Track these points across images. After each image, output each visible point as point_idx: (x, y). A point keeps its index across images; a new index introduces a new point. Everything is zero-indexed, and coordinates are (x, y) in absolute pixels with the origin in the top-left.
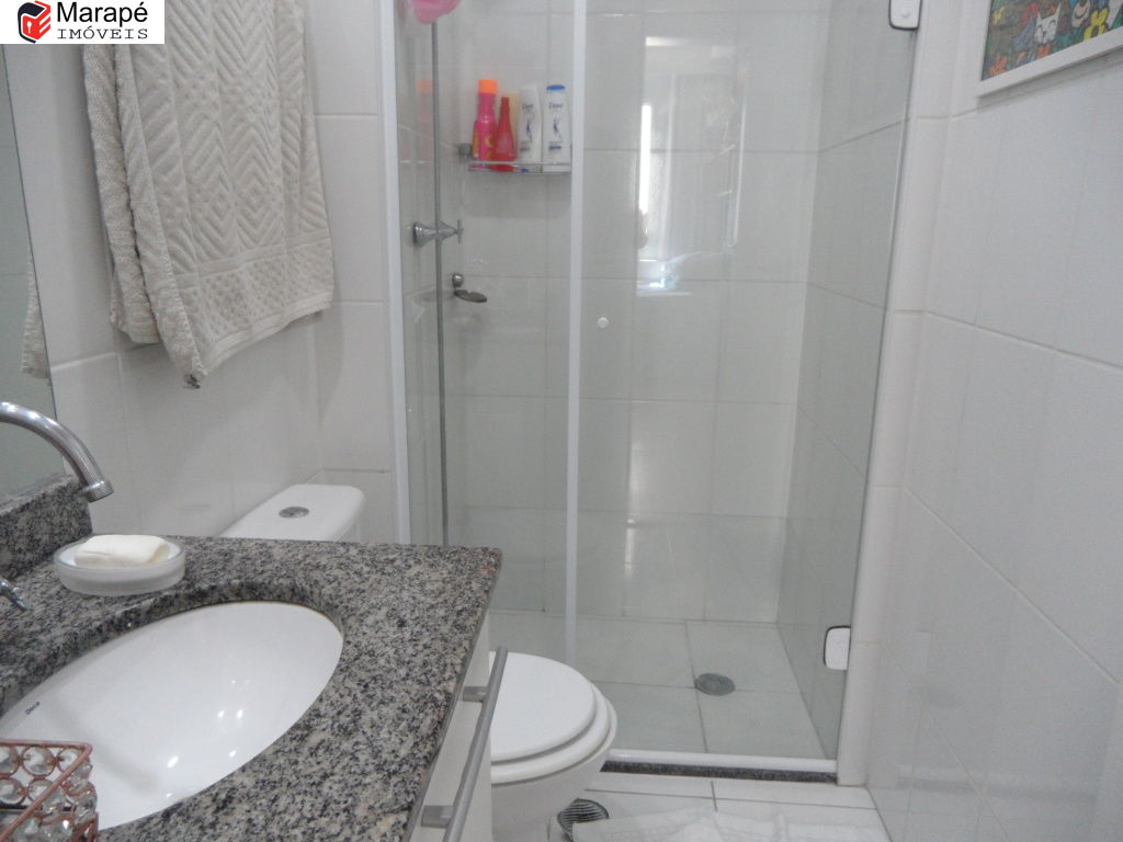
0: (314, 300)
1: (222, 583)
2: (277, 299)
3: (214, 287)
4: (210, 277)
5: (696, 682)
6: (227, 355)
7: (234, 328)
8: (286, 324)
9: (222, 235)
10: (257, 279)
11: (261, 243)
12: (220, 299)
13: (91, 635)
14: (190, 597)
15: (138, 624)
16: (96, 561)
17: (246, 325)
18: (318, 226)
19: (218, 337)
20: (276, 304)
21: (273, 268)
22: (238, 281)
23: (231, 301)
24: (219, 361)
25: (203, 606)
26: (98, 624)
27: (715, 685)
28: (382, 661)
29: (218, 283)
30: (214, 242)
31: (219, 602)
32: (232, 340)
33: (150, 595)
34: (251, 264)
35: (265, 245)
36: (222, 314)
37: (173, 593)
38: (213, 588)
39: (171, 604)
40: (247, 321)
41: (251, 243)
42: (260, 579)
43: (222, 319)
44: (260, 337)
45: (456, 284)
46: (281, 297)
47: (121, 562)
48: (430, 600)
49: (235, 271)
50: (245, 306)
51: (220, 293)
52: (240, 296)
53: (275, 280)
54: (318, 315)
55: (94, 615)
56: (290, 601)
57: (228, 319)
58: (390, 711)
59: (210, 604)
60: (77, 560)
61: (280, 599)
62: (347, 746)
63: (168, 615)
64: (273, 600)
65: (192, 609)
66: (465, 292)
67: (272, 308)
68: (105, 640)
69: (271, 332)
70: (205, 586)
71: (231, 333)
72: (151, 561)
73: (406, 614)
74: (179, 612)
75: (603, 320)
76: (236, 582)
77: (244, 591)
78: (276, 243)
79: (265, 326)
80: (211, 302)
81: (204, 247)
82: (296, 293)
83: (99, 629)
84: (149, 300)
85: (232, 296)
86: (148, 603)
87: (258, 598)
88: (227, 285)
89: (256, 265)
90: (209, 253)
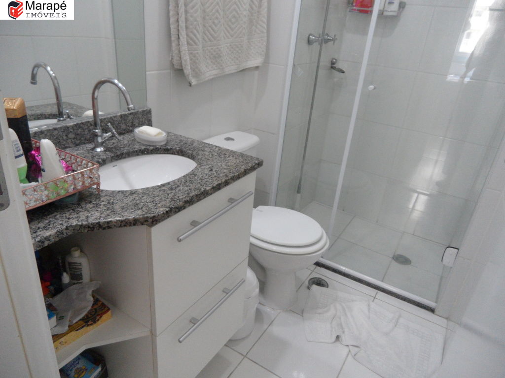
0: (256, 61)
1: (174, 148)
2: (237, 59)
3: (210, 52)
4: (208, 48)
5: (394, 256)
6: (211, 78)
7: (216, 68)
8: (241, 69)
9: (215, 32)
10: (230, 51)
11: (234, 37)
12: (212, 56)
13: (134, 152)
14: (164, 150)
15: (148, 153)
16: (142, 132)
17: (221, 68)
18: (262, 32)
19: (208, 70)
20: (237, 61)
21: (238, 47)
22: (220, 50)
23: (216, 58)
24: (207, 79)
25: (168, 154)
26: (136, 149)
27: (402, 260)
28: (196, 177)
29: (211, 51)
30: (211, 35)
31: (172, 154)
32: (214, 72)
33: (153, 146)
34: (229, 45)
35: (235, 38)
36: (212, 62)
37: (160, 147)
38: (171, 149)
39: (158, 150)
40: (221, 66)
41: (230, 37)
42: (184, 149)
43: (211, 64)
44: (227, 73)
45: (333, 63)
46: (239, 59)
47: (148, 134)
48: (225, 167)
49: (219, 47)
50: (222, 61)
51: (212, 54)
52: (220, 57)
53: (238, 52)
54: (257, 68)
55: (137, 147)
56: (191, 158)
57: (214, 64)
58: (186, 188)
59: (170, 154)
60: (139, 131)
61: (188, 157)
62: (169, 192)
63: (157, 153)
64: (187, 157)
65: (165, 153)
66: (335, 67)
67: (235, 62)
68: (138, 155)
69: (233, 72)
70: (169, 148)
71: (214, 69)
72: (155, 136)
73: (215, 169)
74: (160, 153)
75: (372, 87)
76: (178, 149)
77: (179, 152)
78: (240, 37)
79: (231, 69)
80: (207, 57)
81: (207, 37)
82: (249, 58)
83: (136, 151)
84: (180, 54)
85: (217, 56)
86: (151, 148)
87: (183, 155)
88: (215, 52)
89: (230, 45)
90: (209, 39)
